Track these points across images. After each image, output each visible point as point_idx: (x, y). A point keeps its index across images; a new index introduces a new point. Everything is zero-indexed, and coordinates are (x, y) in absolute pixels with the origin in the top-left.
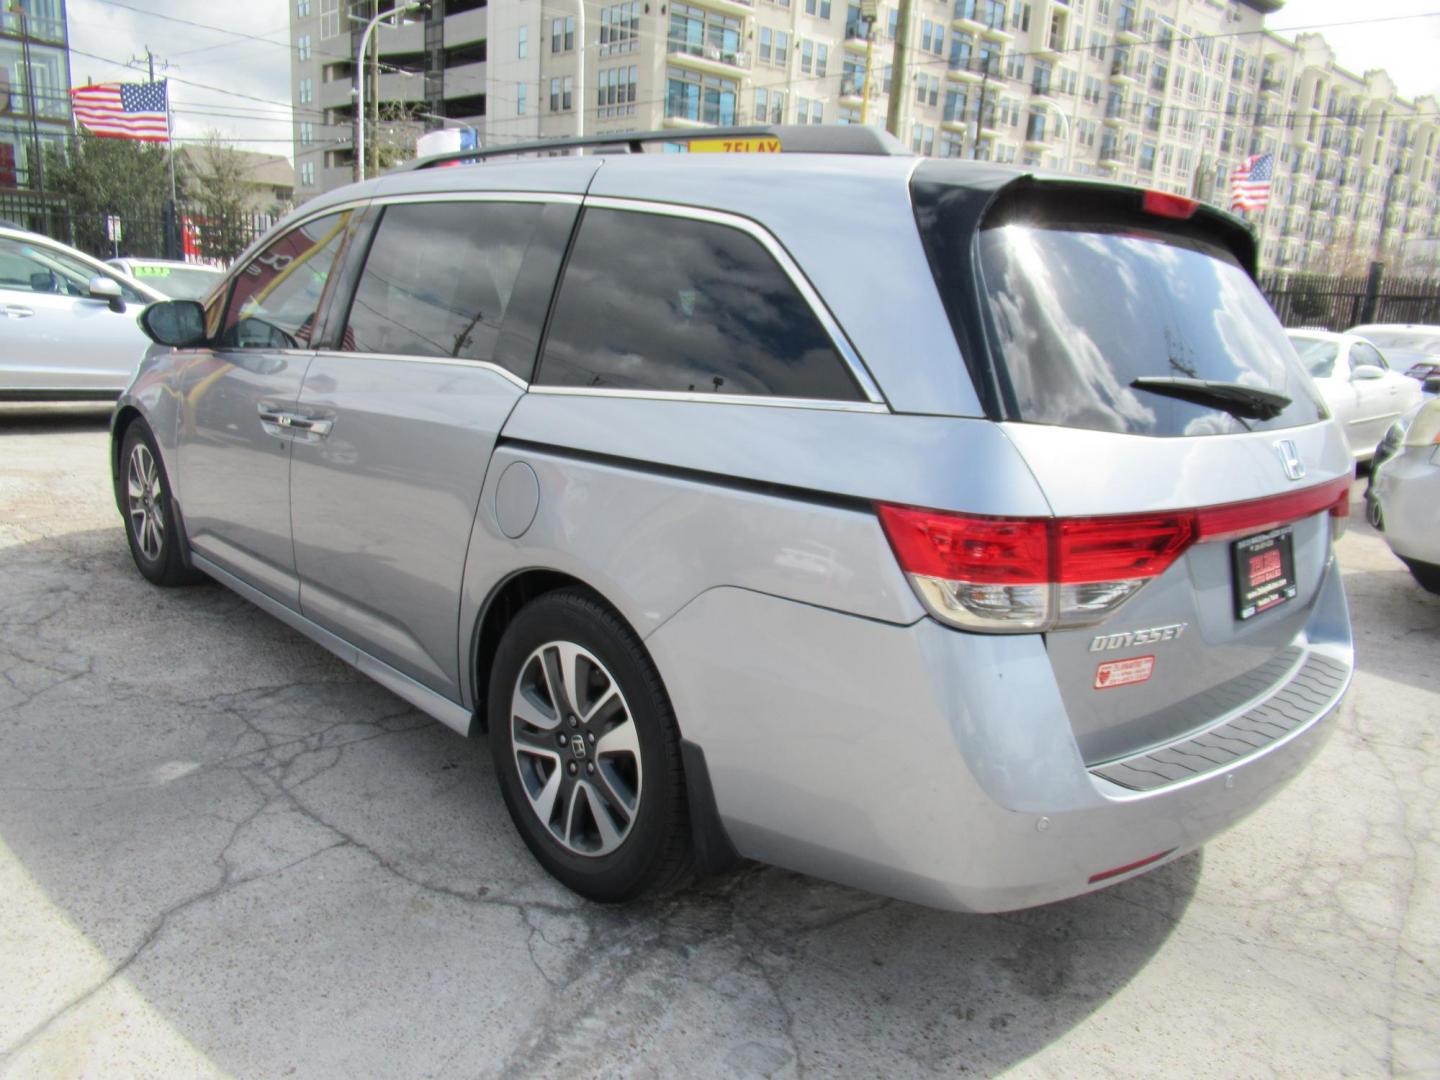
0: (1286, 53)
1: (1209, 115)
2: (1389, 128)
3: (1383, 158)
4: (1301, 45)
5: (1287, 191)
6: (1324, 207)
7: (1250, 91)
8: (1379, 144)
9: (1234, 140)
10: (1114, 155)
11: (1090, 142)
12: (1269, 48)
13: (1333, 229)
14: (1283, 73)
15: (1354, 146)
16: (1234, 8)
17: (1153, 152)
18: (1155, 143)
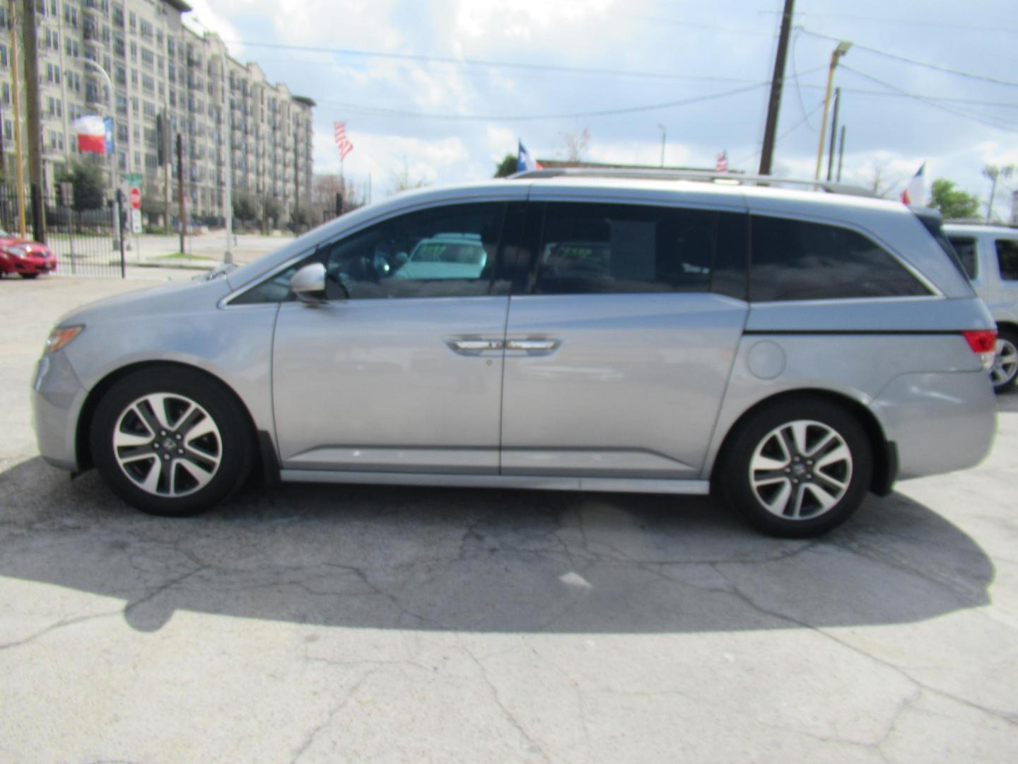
0: (199, 43)
1: (159, 78)
2: (266, 102)
3: (266, 118)
4: (207, 38)
5: (216, 136)
6: (239, 148)
7: (181, 65)
8: (262, 111)
9: (177, 98)
10: (97, 100)
11: (78, 87)
12: (189, 38)
13: (246, 163)
14: (200, 56)
15: (249, 109)
16: (161, 5)
17: (125, 101)
18: (125, 93)
